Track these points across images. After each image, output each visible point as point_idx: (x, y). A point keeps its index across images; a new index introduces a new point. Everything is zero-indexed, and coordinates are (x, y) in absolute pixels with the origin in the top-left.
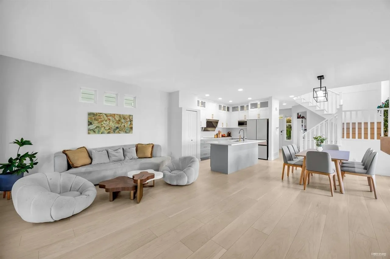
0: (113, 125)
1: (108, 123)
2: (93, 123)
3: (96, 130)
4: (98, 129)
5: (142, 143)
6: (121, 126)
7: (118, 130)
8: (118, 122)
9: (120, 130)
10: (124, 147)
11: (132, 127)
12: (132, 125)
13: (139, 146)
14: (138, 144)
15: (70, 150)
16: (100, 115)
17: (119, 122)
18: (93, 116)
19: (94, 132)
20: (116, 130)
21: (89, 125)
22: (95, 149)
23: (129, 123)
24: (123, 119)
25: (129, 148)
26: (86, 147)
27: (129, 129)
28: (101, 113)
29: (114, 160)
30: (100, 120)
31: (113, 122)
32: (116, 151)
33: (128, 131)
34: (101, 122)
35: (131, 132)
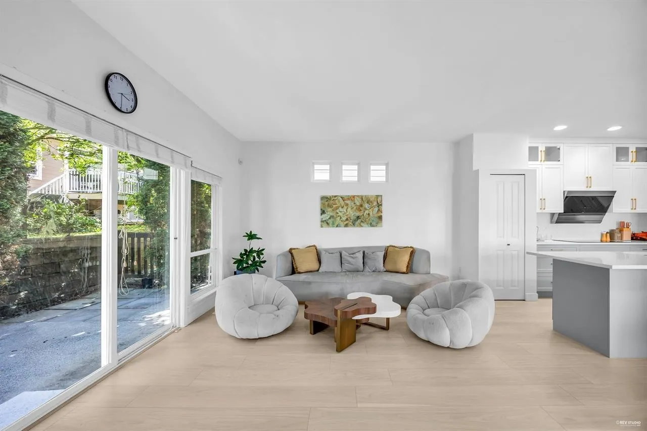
0: (352, 213)
1: (345, 211)
2: (326, 211)
3: (330, 221)
4: (332, 219)
5: (396, 245)
6: (363, 215)
7: (359, 221)
8: (359, 208)
9: (362, 221)
10: (365, 250)
11: (381, 216)
12: (382, 212)
13: (390, 249)
14: (390, 246)
15: (297, 249)
16: (335, 198)
17: (361, 208)
18: (327, 201)
19: (328, 223)
20: (356, 221)
21: (321, 214)
22: (326, 250)
23: (376, 209)
24: (368, 202)
25: (373, 253)
26: (317, 246)
27: (377, 220)
28: (335, 196)
29: (347, 268)
30: (334, 206)
31: (352, 209)
32: (352, 255)
33: (374, 223)
34: (337, 209)
35: (379, 225)
